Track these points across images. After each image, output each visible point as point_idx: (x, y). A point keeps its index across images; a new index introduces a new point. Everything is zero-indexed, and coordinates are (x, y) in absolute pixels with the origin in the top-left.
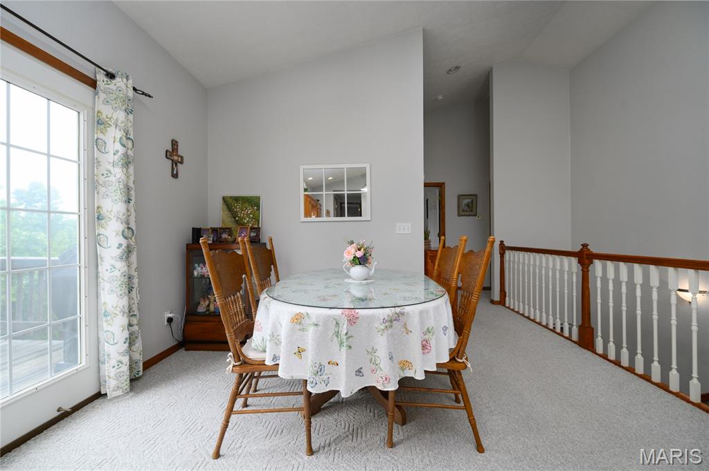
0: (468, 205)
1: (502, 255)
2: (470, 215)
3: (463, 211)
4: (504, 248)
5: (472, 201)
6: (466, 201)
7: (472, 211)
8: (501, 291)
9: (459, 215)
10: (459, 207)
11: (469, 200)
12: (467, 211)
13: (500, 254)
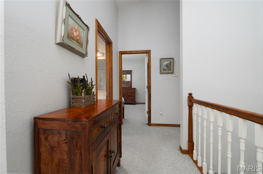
0: (167, 66)
1: (190, 107)
2: (168, 73)
3: (164, 70)
4: (193, 101)
5: (170, 62)
6: (165, 63)
7: (170, 70)
8: (189, 141)
9: (161, 73)
10: (161, 67)
11: (168, 62)
12: (166, 70)
13: (188, 106)
